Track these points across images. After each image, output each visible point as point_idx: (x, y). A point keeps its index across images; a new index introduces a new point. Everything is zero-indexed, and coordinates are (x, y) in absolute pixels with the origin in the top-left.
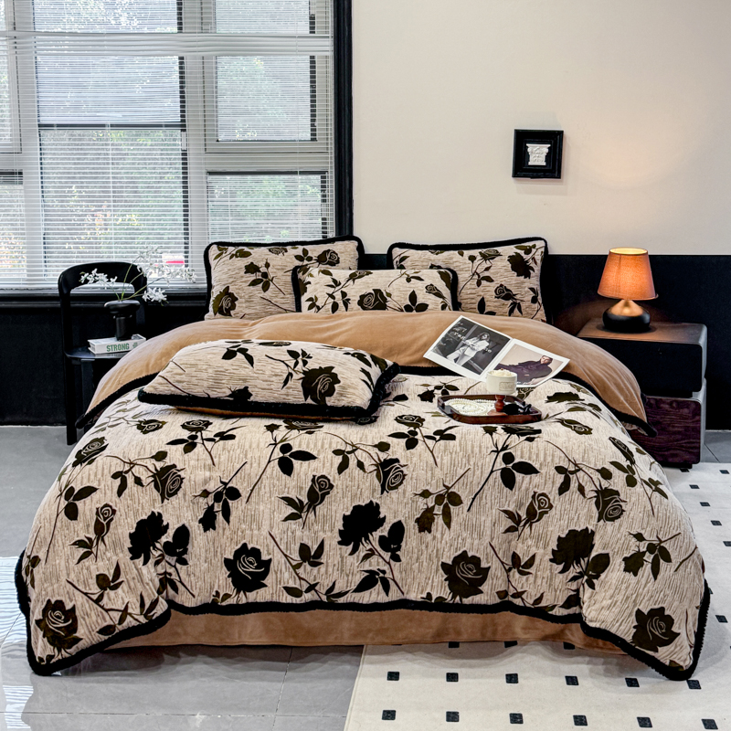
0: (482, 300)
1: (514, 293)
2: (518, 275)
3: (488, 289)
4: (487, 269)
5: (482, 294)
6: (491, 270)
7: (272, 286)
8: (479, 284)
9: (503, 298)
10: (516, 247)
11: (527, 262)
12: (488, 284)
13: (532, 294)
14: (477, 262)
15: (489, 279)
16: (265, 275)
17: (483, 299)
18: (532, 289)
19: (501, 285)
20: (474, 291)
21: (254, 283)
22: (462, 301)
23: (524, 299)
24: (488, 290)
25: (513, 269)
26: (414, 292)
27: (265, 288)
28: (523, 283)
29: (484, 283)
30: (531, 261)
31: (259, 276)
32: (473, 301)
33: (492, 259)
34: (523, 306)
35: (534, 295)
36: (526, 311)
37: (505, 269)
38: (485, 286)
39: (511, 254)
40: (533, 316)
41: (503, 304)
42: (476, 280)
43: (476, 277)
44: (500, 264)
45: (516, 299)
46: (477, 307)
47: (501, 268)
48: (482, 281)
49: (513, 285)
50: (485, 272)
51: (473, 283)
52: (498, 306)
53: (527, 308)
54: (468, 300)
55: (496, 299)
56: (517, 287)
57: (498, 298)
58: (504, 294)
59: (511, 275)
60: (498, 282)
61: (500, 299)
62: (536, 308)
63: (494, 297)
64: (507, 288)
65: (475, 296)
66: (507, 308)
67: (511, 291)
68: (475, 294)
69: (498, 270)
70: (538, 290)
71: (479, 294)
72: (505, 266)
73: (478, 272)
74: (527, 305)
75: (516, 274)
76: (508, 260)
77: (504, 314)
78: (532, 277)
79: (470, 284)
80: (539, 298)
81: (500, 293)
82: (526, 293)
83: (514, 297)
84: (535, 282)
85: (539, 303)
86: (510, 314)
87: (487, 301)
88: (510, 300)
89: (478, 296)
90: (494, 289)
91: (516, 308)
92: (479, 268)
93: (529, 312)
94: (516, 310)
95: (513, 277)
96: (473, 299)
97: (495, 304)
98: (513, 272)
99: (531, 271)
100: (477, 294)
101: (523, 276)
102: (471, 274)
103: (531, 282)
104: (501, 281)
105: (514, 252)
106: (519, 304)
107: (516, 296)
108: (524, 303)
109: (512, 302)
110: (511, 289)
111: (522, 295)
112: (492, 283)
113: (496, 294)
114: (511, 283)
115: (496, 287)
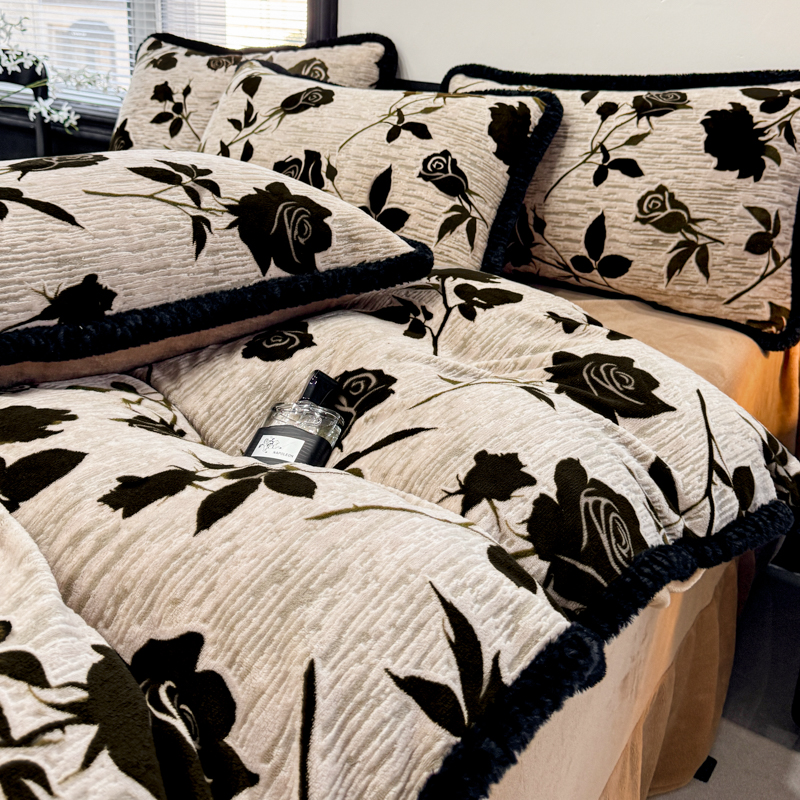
0: (600, 222)
1: (695, 215)
2: (719, 168)
3: (621, 193)
4: (634, 140)
5: (602, 205)
6: (644, 145)
7: (185, 128)
8: (600, 177)
9: (659, 225)
10: (745, 92)
11: (762, 132)
12: (626, 179)
13: (755, 226)
14: (613, 120)
15: (631, 168)
16: (178, 108)
17: (601, 219)
18: (760, 214)
19: (661, 189)
20: (581, 195)
21: (160, 119)
22: (548, 218)
23: (726, 237)
24: (621, 197)
25: (710, 147)
26: (389, 171)
27: (175, 130)
28: (731, 189)
29: (614, 175)
30: (775, 130)
31: (168, 107)
32: (576, 221)
33: (659, 114)
34: (715, 254)
35: (763, 229)
36: (722, 271)
37: (686, 146)
38: (615, 187)
39: (719, 108)
40: (744, 288)
41: (655, 242)
42: (596, 167)
43: (598, 158)
44: (675, 131)
45: (695, 233)
46: (583, 238)
47: (675, 143)
48: (610, 171)
49: (697, 193)
50: (627, 148)
51: (584, 174)
52: (642, 246)
53: (729, 262)
54: (564, 216)
55: (638, 225)
56: (707, 200)
57: (644, 221)
58: (662, 214)
59: (699, 164)
60: (655, 179)
61: (649, 227)
62: (759, 268)
63: (632, 217)
64: (676, 198)
65: (581, 207)
66: (664, 253)
67: (686, 209)
68: (584, 202)
69: (666, 146)
70: (785, 219)
71: (593, 205)
72: (687, 138)
73: (608, 145)
74: (728, 254)
75: (715, 161)
76: (704, 122)
77: (654, 269)
78: (767, 178)
79: (578, 176)
80: (778, 243)
81: (651, 211)
82: (735, 221)
83: (693, 227)
84: (778, 196)
85: (776, 256)
86: (671, 273)
87: (613, 226)
88: (679, 234)
89: (591, 209)
90: (639, 196)
91: (693, 258)
92: (616, 134)
93: (734, 275)
94: (692, 263)
95: (703, 171)
96: (577, 215)
97: (632, 236)
98: (708, 156)
99: (768, 162)
100: (587, 205)
101: (737, 173)
102: (589, 150)
103: (761, 192)
104: (663, 178)
105: (733, 104)
106: (704, 247)
107: (700, 224)
108: (722, 247)
109: (682, 238)
110: (686, 203)
111: (719, 224)
112: (636, 179)
113: (641, 211)
114: (692, 186)
115: (643, 193)
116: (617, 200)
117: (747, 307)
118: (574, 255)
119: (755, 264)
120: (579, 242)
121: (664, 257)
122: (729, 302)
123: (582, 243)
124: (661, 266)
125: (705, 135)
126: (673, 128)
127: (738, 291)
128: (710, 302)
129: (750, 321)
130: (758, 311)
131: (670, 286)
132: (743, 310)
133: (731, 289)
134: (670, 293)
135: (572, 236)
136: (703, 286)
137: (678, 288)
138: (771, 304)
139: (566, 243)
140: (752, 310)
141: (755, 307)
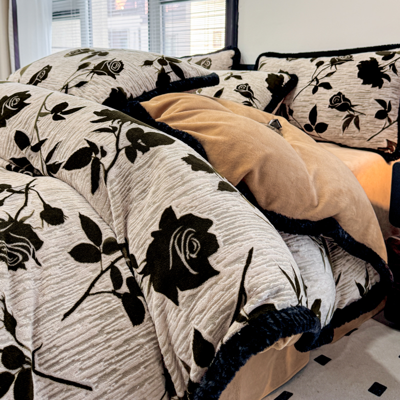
1: (353, 104)
2: (364, 83)
3: (323, 97)
4: (329, 75)
5: (315, 102)
6: (333, 76)
8: (315, 90)
9: (338, 108)
10: (377, 53)
11: (382, 68)
12: (325, 91)
13: (380, 107)
14: (321, 67)
17: (315, 108)
18: (381, 102)
19: (340, 94)
20: (307, 99)
22: (294, 109)
23: (367, 112)
25: (360, 75)
28: (368, 92)
29: (321, 89)
30: (388, 67)
32: (305, 109)
34: (362, 120)
35: (383, 109)
36: (365, 126)
37: (350, 76)
38: (321, 94)
39: (365, 60)
40: (375, 134)
41: (337, 116)
42: (313, 87)
43: (315, 83)
44: (346, 70)
45: (353, 111)
46: (308, 116)
47: (346, 75)
48: (319, 88)
49: (354, 95)
50: (326, 78)
51: (309, 90)
52: (331, 118)
53: (368, 123)
54: (301, 108)
55: (330, 109)
56: (358, 97)
57: (332, 107)
58: (340, 104)
59: (355, 82)
60: (337, 90)
61: (334, 109)
62: (382, 125)
63: (328, 106)
64: (346, 97)
65: (307, 103)
66: (341, 120)
67: (349, 101)
68: (308, 101)
69: (342, 76)
70: (394, 105)
71: (312, 102)
72: (350, 72)
73: (319, 77)
74: (368, 119)
75: (362, 81)
76: (358, 66)
77: (337, 127)
78: (384, 87)
79: (306, 91)
80: (391, 115)
81: (335, 103)
82: (370, 105)
83: (352, 108)
84: (390, 95)
85: (389, 120)
86: (344, 129)
87: (320, 110)
88: (347, 112)
89: (311, 104)
90: (330, 97)
91: (353, 121)
92: (322, 73)
93: (370, 128)
94: (352, 124)
95: (357, 85)
96: (305, 106)
97: (328, 114)
98: (359, 79)
99: (385, 80)
100: (309, 102)
101: (371, 85)
102: (311, 80)
103: (382, 93)
104: (340, 89)
105: (371, 58)
106: (357, 117)
107: (355, 107)
108: (365, 116)
109: (348, 113)
110: (350, 99)
111: (363, 107)
112: (329, 90)
113: (331, 103)
114: (352, 92)
115: (332, 96)
116: (322, 99)
117: (377, 142)
118: (305, 124)
119: (380, 123)
120: (307, 118)
121: (341, 122)
122: (369, 140)
123: (308, 119)
124: (340, 126)
125: (358, 71)
126: (345, 69)
127: (373, 135)
128: (361, 140)
129: (379, 148)
130: (381, 143)
131: (344, 135)
132: (375, 143)
133: (370, 134)
134: (345, 138)
135: (304, 116)
136: (357, 134)
137: (347, 135)
138: (388, 140)
139: (302, 119)
140: (379, 143)
141: (380, 141)
